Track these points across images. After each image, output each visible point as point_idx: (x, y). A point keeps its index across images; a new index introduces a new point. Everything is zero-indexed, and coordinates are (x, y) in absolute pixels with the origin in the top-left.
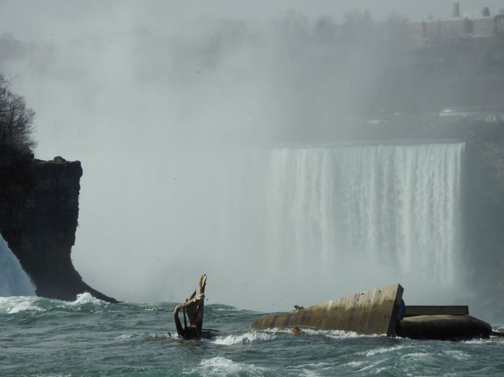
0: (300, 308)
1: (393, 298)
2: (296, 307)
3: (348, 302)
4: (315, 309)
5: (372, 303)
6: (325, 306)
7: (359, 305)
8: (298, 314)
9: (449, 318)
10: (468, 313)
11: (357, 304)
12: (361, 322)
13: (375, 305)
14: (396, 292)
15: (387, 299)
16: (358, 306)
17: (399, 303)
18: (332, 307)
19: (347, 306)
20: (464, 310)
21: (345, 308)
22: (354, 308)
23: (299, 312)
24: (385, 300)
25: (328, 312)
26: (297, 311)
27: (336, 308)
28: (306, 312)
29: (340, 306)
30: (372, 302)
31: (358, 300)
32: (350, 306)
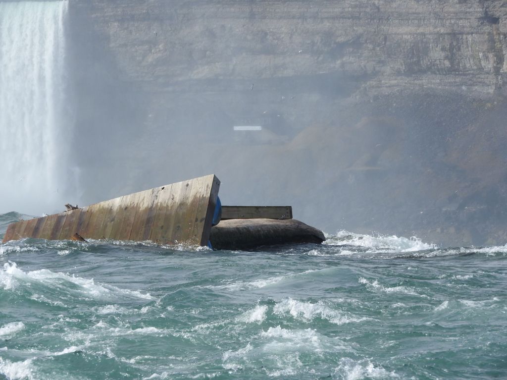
0: (74, 208)
1: (207, 194)
2: (68, 206)
3: (143, 199)
4: (96, 209)
5: (177, 201)
6: (111, 205)
7: (159, 204)
8: (72, 215)
9: (271, 223)
10: (291, 217)
11: (156, 202)
12: (162, 227)
13: (182, 204)
14: (211, 186)
15: (198, 196)
16: (157, 205)
17: (215, 201)
18: (120, 206)
19: (141, 205)
20: (287, 211)
21: (140, 208)
22: (152, 207)
23: (73, 213)
24: (195, 197)
25: (115, 214)
26: (70, 212)
27: (126, 208)
28: (83, 214)
29: (132, 206)
30: (178, 199)
31: (157, 196)
32: (146, 205)
